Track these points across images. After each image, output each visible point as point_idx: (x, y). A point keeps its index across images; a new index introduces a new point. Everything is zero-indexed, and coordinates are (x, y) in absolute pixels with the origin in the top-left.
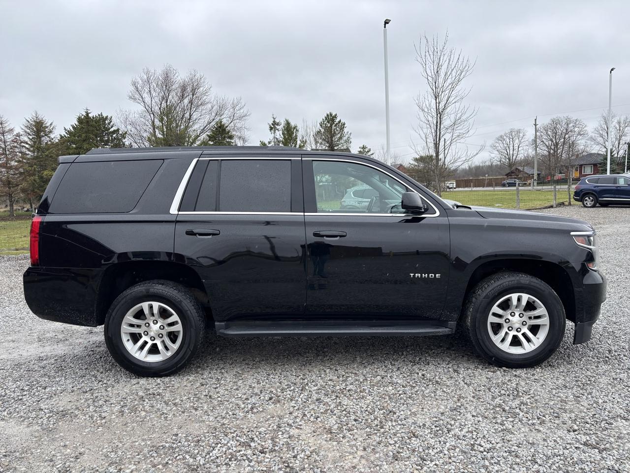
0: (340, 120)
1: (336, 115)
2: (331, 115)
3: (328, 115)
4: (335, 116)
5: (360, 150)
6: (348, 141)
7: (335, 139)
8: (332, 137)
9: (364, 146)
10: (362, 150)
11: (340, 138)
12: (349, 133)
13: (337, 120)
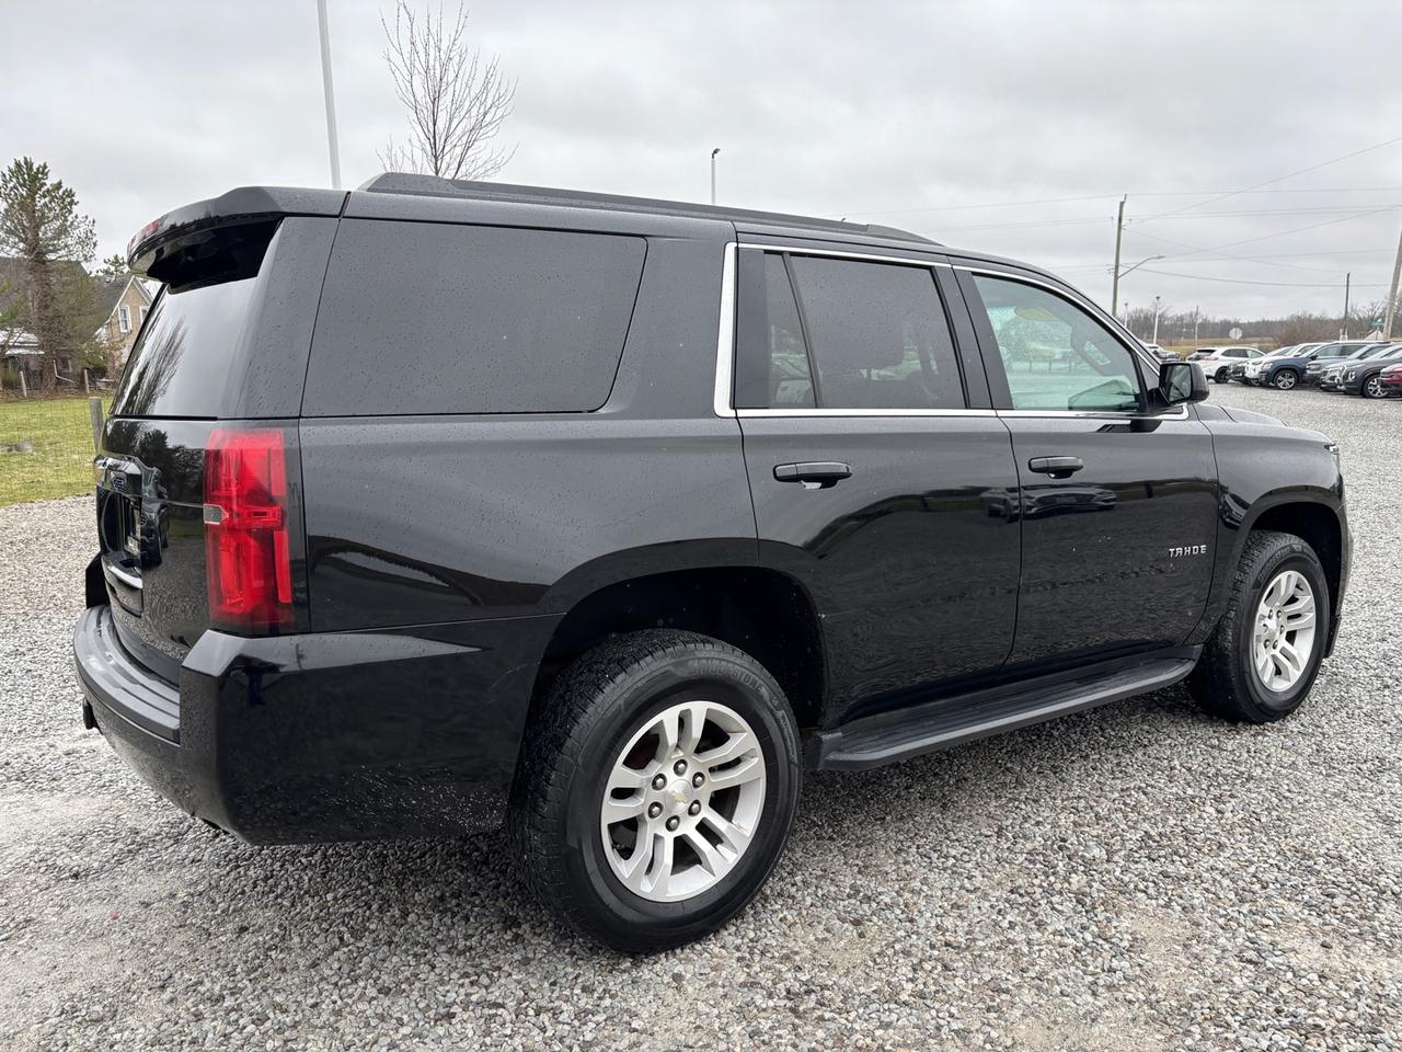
0: (60, 183)
1: (45, 167)
2: (29, 165)
3: (18, 165)
4: (43, 170)
5: (105, 267)
6: (87, 240)
7: (46, 232)
8: (38, 227)
9: (116, 257)
10: (113, 269)
11: (63, 231)
12: (90, 219)
13: (50, 182)
